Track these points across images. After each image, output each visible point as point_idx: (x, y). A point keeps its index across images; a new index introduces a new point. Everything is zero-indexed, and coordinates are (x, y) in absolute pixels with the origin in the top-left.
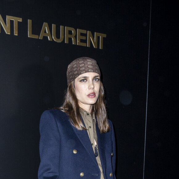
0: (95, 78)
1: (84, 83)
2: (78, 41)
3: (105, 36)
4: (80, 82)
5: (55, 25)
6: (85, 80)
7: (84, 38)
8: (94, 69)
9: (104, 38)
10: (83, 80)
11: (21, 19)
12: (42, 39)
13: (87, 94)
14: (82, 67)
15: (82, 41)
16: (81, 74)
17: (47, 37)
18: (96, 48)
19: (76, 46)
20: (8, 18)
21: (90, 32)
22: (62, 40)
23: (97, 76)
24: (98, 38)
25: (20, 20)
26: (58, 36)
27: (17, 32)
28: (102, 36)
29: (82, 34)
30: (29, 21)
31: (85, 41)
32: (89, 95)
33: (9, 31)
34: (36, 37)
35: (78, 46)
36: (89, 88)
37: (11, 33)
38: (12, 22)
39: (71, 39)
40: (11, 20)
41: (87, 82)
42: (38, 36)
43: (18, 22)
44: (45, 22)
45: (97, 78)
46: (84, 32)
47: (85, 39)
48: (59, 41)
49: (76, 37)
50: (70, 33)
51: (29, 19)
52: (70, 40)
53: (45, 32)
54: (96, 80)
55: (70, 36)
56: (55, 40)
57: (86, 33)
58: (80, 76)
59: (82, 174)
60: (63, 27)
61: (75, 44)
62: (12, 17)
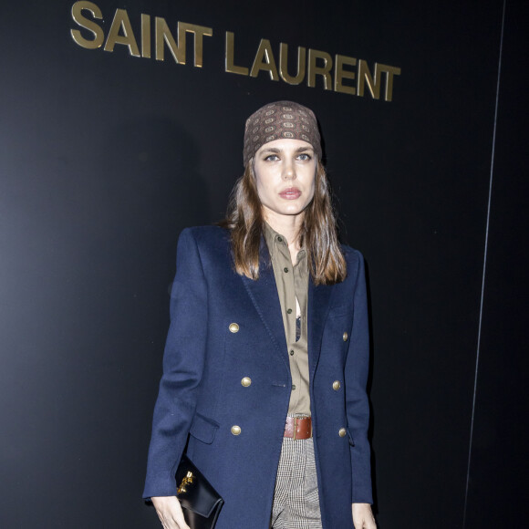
0: (300, 154)
1: (273, 162)
2: (336, 83)
3: (398, 71)
4: (264, 162)
5: (286, 46)
6: (276, 158)
7: (350, 76)
8: (298, 131)
9: (395, 76)
10: (272, 157)
11: (210, 30)
12: (255, 76)
13: (280, 190)
14: (270, 125)
15: (345, 82)
16: (265, 142)
17: (268, 73)
18: (378, 98)
19: (331, 93)
20: (182, 27)
21: (365, 62)
22: (301, 80)
23: (305, 149)
24: (383, 76)
25: (209, 33)
26: (292, 71)
27: (201, 60)
28: (391, 72)
29: (346, 67)
30: (229, 36)
31: (352, 83)
32: (283, 194)
33: (184, 57)
34: (242, 71)
35: (338, 93)
36: (285, 177)
37: (187, 61)
38: (189, 37)
39: (322, 77)
40: (187, 33)
41: (280, 162)
42: (247, 69)
43: (204, 36)
44: (265, 38)
45: (305, 154)
46: (351, 61)
47: (353, 78)
48: (295, 82)
49: (332, 73)
50: (320, 63)
51: (229, 31)
52: (319, 79)
53: (264, 60)
54: (303, 158)
55: (319, 71)
56: (285, 79)
57: (354, 64)
58: (265, 147)
59: (246, 381)
60: (304, 49)
61: (331, 89)
62: (190, 25)
